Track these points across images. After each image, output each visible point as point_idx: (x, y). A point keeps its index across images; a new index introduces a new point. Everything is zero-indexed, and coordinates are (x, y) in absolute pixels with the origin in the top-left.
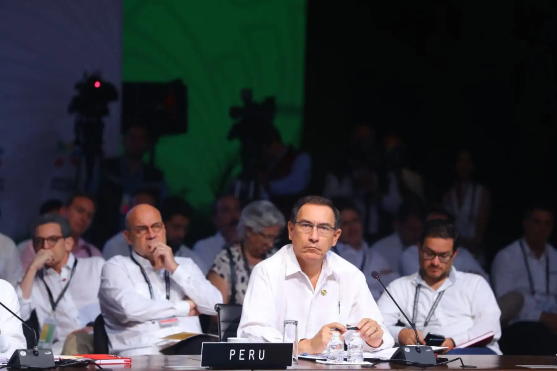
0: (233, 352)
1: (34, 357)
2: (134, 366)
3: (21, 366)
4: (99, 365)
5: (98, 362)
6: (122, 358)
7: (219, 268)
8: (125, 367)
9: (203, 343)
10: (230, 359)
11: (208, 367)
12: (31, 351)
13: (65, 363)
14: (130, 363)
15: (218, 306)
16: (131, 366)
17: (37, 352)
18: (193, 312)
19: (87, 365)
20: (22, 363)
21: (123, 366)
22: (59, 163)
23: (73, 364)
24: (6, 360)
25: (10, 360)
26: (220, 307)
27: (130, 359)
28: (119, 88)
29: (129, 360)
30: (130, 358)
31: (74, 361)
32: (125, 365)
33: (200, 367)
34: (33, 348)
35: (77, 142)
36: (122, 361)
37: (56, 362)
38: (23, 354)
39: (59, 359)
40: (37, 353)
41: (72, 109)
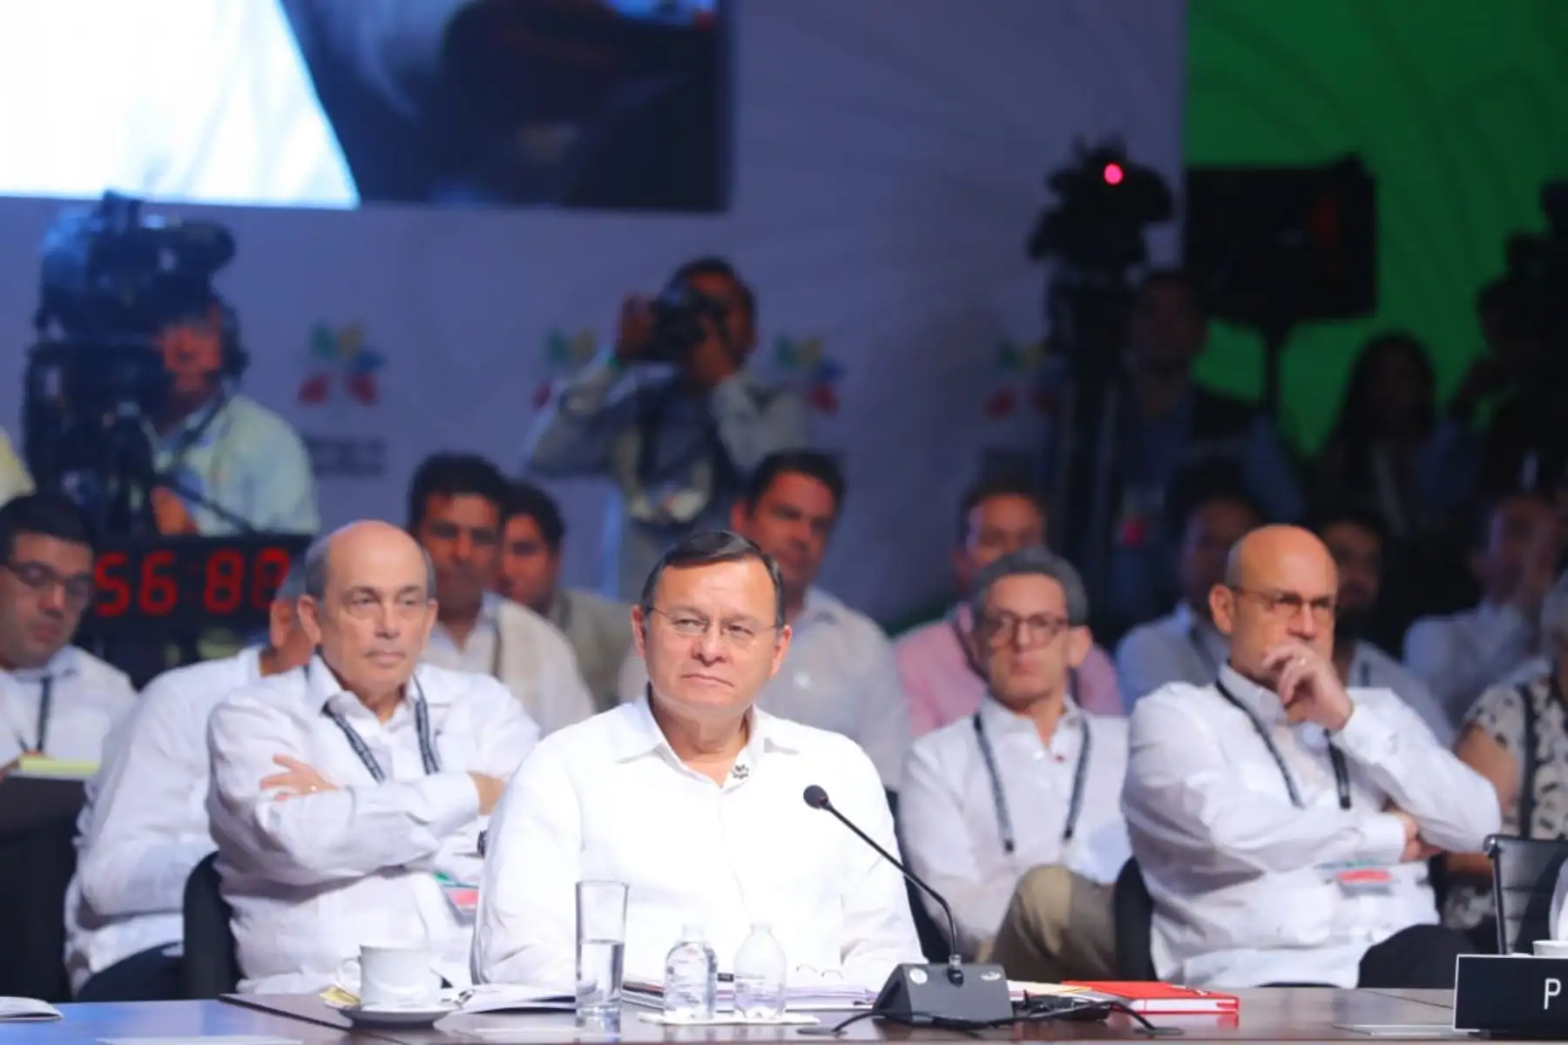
0: (1553, 987)
1: (952, 988)
2: (1249, 1021)
3: (911, 1014)
4: (1142, 1016)
5: (1137, 1005)
6: (1210, 996)
7: (1493, 719)
8: (1220, 1022)
9: (1459, 956)
10: (1546, 1006)
11: (1477, 1031)
12: (940, 968)
13: (1042, 1006)
14: (1234, 1010)
15: (1493, 842)
16: (1236, 1020)
17: (959, 972)
18: (1415, 847)
19: (1105, 1014)
20: (916, 1005)
21: (1213, 1019)
22: (1001, 405)
23: (1065, 1013)
24: (864, 992)
25: (881, 995)
26: (1501, 844)
27: (1236, 999)
28: (1174, 181)
29: (1232, 1002)
30: (1236, 995)
31: (1067, 1002)
32: (1220, 1016)
33: (1451, 1030)
34: (947, 961)
35: (1053, 344)
36: (1211, 1005)
37: (1015, 1005)
38: (918, 977)
39: (1023, 994)
40: (957, 976)
41: (1038, 247)
